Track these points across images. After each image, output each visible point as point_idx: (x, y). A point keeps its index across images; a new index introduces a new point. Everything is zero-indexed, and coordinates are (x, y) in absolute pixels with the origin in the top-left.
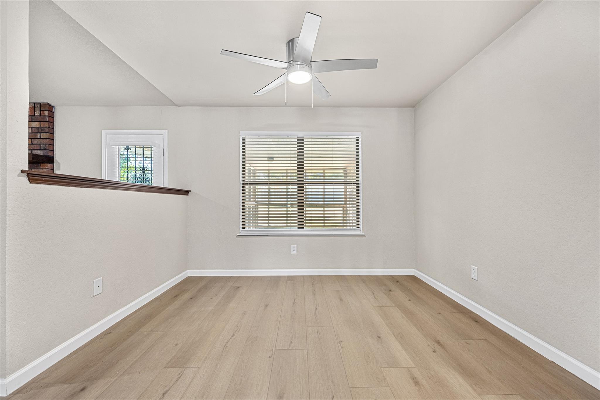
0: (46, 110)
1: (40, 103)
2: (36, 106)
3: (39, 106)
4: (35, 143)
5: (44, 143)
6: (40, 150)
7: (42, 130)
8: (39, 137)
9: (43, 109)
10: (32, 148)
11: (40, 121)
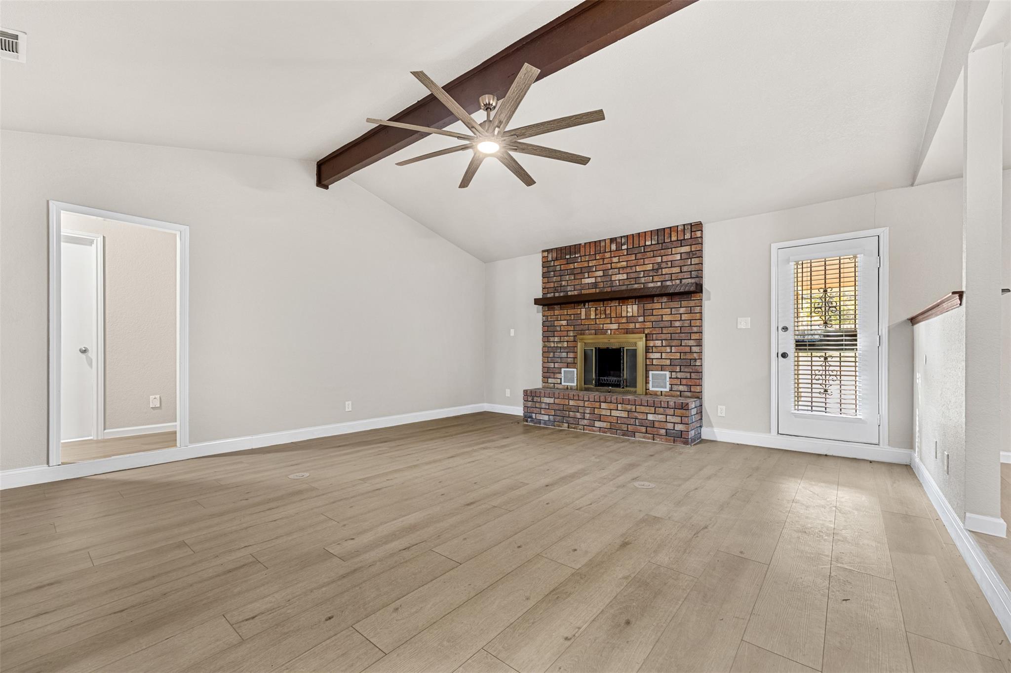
0: (698, 231)
1: (691, 224)
2: (686, 228)
3: (689, 227)
4: (685, 271)
5: (696, 270)
6: (691, 278)
7: (693, 255)
8: (689, 263)
9: (695, 230)
10: (681, 277)
11: (691, 245)
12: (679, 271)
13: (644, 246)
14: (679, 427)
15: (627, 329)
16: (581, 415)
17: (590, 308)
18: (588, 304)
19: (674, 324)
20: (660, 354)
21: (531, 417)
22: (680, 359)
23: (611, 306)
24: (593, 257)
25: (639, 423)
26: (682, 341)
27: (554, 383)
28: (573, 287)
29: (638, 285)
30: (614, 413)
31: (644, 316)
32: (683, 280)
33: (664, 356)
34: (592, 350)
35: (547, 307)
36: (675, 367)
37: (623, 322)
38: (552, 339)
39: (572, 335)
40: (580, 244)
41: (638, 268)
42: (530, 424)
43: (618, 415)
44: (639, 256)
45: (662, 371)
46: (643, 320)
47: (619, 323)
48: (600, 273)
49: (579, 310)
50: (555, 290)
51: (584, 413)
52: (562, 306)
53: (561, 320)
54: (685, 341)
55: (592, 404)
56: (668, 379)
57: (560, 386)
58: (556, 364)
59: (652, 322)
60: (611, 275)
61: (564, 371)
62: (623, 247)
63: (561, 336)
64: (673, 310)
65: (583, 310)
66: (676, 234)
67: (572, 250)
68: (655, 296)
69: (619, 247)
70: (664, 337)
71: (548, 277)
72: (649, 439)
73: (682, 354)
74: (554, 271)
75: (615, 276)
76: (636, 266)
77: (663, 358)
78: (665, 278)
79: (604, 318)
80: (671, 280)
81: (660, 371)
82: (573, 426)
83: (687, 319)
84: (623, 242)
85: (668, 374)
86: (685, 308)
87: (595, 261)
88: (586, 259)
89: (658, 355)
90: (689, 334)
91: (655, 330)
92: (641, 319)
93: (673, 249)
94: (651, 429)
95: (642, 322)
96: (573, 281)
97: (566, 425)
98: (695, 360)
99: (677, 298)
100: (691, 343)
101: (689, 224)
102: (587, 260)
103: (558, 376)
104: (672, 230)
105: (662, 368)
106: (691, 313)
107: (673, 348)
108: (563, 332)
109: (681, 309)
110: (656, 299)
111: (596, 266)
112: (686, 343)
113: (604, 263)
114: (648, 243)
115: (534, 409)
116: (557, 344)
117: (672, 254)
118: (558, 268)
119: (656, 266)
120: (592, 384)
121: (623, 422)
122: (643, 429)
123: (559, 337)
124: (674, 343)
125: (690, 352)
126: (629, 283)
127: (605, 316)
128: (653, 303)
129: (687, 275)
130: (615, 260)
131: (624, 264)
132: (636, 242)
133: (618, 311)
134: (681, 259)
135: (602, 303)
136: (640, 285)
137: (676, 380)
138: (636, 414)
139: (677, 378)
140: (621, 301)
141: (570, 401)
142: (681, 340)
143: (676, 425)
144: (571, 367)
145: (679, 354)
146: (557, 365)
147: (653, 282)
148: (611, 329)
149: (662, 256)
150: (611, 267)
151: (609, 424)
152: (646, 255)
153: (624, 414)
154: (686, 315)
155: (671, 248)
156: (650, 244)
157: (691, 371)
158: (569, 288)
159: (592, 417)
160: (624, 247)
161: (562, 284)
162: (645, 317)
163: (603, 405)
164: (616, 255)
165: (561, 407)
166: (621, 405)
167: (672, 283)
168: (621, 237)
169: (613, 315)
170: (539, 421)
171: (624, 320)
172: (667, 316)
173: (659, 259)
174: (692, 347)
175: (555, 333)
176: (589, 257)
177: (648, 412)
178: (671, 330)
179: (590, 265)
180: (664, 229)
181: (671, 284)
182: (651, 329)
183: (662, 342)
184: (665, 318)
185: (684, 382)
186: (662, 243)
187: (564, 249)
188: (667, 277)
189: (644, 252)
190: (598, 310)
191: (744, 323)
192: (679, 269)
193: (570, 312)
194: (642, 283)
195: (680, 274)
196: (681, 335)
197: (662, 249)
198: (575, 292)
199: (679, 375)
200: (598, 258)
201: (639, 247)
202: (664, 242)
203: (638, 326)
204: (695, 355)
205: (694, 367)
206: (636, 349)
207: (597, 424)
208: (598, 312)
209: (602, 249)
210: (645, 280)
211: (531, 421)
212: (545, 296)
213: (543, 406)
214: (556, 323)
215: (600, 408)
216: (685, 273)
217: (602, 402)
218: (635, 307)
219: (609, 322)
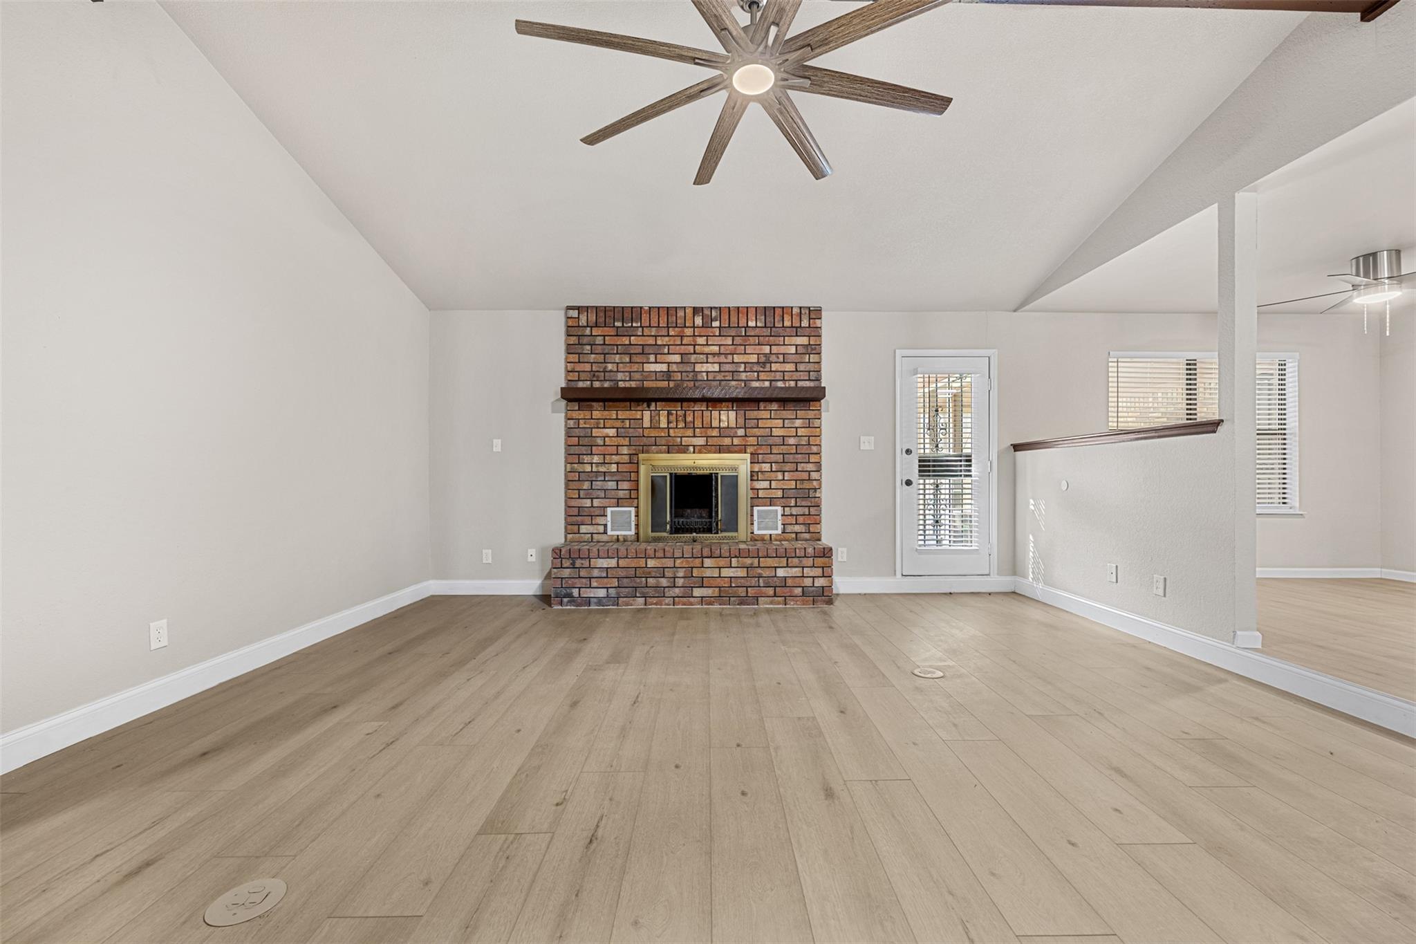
0: (817, 318)
1: (809, 308)
2: (803, 312)
3: (807, 312)
4: (801, 370)
5: (814, 370)
6: (809, 380)
7: (812, 349)
8: (807, 361)
9: (814, 317)
10: (797, 377)
11: (809, 336)
12: (794, 370)
13: (745, 327)
14: (820, 582)
15: (720, 445)
16: (668, 581)
17: (659, 411)
18: (656, 404)
19: (788, 441)
20: (769, 482)
21: (570, 595)
22: (796, 488)
23: (694, 411)
24: (664, 332)
25: (764, 582)
26: (799, 464)
27: (592, 534)
28: (627, 374)
29: (737, 382)
30: (726, 573)
31: (745, 428)
32: (798, 382)
33: (774, 484)
34: (666, 476)
35: (577, 403)
36: (789, 499)
37: (713, 435)
38: (586, 459)
39: (626, 453)
40: (641, 308)
41: (737, 359)
42: (569, 607)
43: (732, 575)
44: (738, 340)
45: (771, 505)
46: (743, 434)
47: (707, 437)
48: (677, 358)
49: (640, 413)
50: (594, 375)
51: (674, 578)
52: (606, 403)
53: (604, 428)
54: (802, 464)
55: (688, 562)
56: (780, 517)
57: (604, 538)
58: (594, 500)
59: (758, 437)
60: (694, 363)
61: (612, 512)
62: (713, 323)
63: (604, 455)
64: (786, 421)
65: (647, 414)
66: (790, 317)
67: (625, 315)
68: (761, 401)
69: (707, 322)
70: (773, 458)
71: (579, 354)
72: (779, 604)
73: (798, 482)
74: (591, 345)
75: (700, 365)
76: (733, 354)
77: (772, 487)
78: (775, 377)
79: (683, 428)
80: (784, 380)
81: (768, 506)
82: (655, 600)
83: (804, 435)
84: (713, 316)
85: (779, 509)
86: (801, 420)
87: (667, 339)
88: (651, 332)
89: (765, 484)
90: (807, 455)
91: (761, 449)
92: (741, 432)
93: (786, 338)
94: (781, 590)
95: (743, 436)
96: (628, 365)
97: (642, 600)
98: (815, 490)
99: (790, 405)
100: (810, 467)
101: (806, 307)
102: (653, 334)
103: (600, 520)
104: (785, 311)
105: (771, 501)
106: (809, 427)
107: (786, 474)
108: (608, 447)
109: (797, 420)
110: (762, 405)
111: (669, 345)
112: (803, 468)
113: (683, 343)
114: (752, 324)
115: (577, 580)
116: (597, 467)
117: (784, 345)
118: (599, 340)
119: (763, 359)
120: (665, 531)
121: (739, 585)
122: (770, 591)
123: (602, 456)
124: (788, 467)
125: (809, 480)
126: (723, 379)
127: (684, 425)
128: (758, 410)
129: (804, 376)
130: (701, 341)
131: (716, 349)
132: (734, 319)
133: (707, 420)
134: (796, 353)
135: (680, 404)
136: (740, 383)
137: (790, 517)
138: (759, 571)
139: (791, 515)
140: (710, 404)
141: (649, 560)
142: (797, 463)
143: (816, 580)
144: (626, 504)
145: (794, 483)
146: (596, 503)
147: (758, 380)
148: (694, 446)
149: (771, 346)
150: (695, 351)
151: (717, 589)
152: (749, 340)
153: (741, 573)
154: (803, 429)
155: (784, 336)
156: (755, 325)
157: (810, 504)
158: (620, 376)
159: (689, 582)
160: (716, 324)
161: (606, 367)
162: (747, 429)
163: (708, 562)
164: (702, 334)
165: (632, 572)
166: (736, 559)
167: (785, 384)
168: (711, 308)
169: (698, 423)
170: (588, 601)
171: (715, 433)
172: (778, 429)
173: (766, 349)
174: (811, 473)
175: (594, 448)
176: (656, 330)
177: (777, 565)
178: (784, 449)
179: (659, 342)
180: (774, 308)
181: (783, 386)
182: (755, 448)
183: (771, 465)
184: (776, 432)
185: (801, 519)
186: (771, 328)
187: (611, 311)
188: (779, 376)
189: (746, 336)
190: (672, 414)
191: (867, 443)
192: (794, 367)
193: (622, 415)
194: (742, 380)
195: (795, 373)
196: (797, 456)
197: (771, 336)
198: (631, 382)
199: (795, 511)
200: (672, 333)
201: (738, 327)
202: (774, 327)
203: (736, 441)
204: (815, 483)
205: (813, 499)
206: (737, 476)
207: (697, 592)
208: (673, 418)
209: (678, 321)
210: (746, 376)
211: (569, 602)
212: (573, 385)
213: (596, 573)
214: (595, 432)
215: (703, 567)
216: (802, 373)
217: (705, 557)
218: (732, 414)
219: (691, 435)
